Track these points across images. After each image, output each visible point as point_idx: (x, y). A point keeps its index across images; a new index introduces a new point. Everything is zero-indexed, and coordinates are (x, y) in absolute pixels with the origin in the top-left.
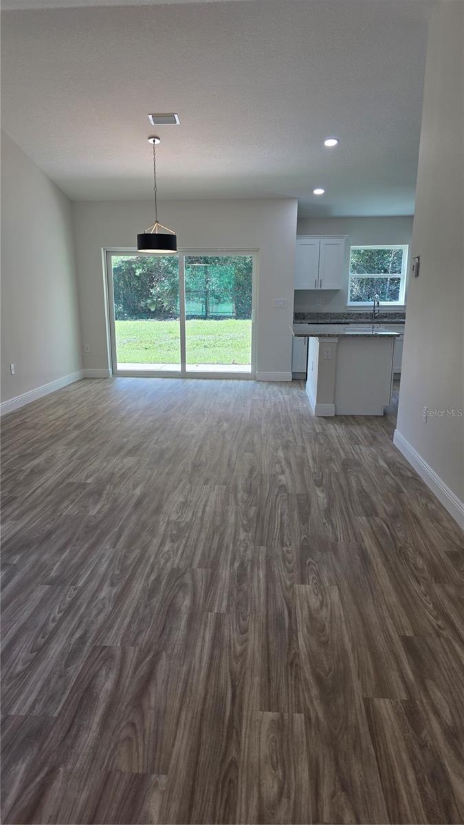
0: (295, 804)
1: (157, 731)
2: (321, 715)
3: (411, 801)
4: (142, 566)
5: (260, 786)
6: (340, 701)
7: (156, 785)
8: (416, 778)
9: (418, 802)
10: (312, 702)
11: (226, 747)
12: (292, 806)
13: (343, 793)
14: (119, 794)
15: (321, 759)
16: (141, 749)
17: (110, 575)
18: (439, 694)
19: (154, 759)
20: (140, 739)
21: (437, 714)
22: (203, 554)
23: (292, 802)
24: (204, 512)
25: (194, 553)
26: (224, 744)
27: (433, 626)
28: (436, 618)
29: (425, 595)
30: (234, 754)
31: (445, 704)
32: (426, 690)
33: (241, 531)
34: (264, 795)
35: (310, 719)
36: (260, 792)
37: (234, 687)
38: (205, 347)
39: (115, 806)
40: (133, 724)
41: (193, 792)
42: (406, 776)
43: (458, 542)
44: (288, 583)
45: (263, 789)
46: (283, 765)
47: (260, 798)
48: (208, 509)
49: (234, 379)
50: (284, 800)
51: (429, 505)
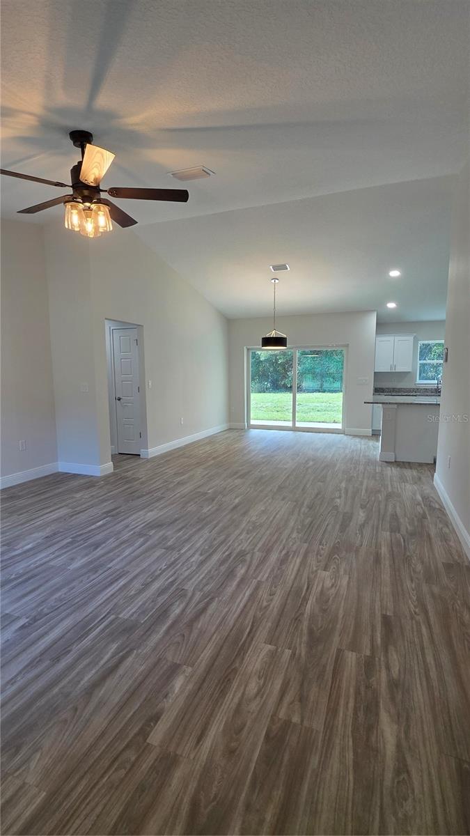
0: (264, 703)
1: (195, 643)
2: (303, 654)
3: (344, 720)
4: (223, 545)
5: (246, 686)
6: (320, 648)
7: (184, 671)
8: (355, 706)
9: (350, 721)
10: (300, 644)
11: (234, 661)
12: (262, 703)
13: (299, 703)
14: (161, 672)
15: (292, 680)
16: (183, 650)
17: (202, 549)
18: (395, 657)
19: (188, 656)
20: (184, 645)
21: (388, 668)
22: (263, 545)
23: (263, 701)
24: (275, 517)
25: (258, 543)
26: (233, 658)
27: (410, 611)
28: (415, 607)
29: (413, 590)
30: (237, 665)
31: (397, 663)
32: (386, 651)
33: (295, 531)
34: (247, 693)
35: (295, 654)
36: (245, 689)
37: (252, 626)
38: (318, 411)
39: (157, 678)
40: (184, 636)
41: (204, 681)
42: (347, 703)
43: (456, 558)
44: (315, 569)
45: (247, 689)
46: (266, 678)
47: (243, 694)
48: (278, 516)
49: (328, 433)
50: (258, 698)
51: (444, 529)
